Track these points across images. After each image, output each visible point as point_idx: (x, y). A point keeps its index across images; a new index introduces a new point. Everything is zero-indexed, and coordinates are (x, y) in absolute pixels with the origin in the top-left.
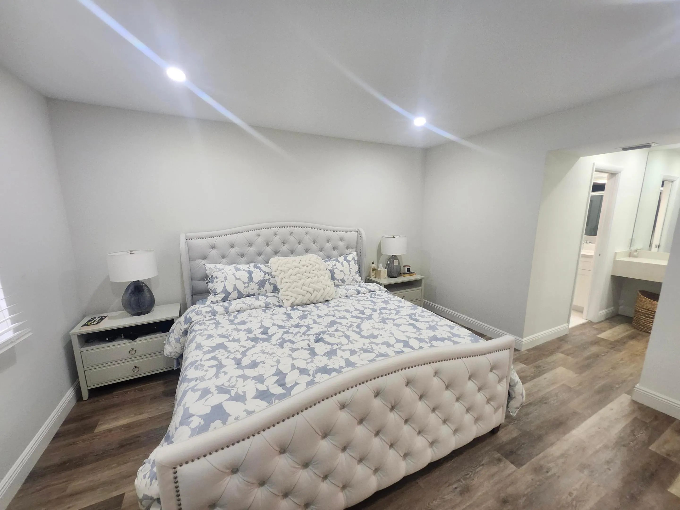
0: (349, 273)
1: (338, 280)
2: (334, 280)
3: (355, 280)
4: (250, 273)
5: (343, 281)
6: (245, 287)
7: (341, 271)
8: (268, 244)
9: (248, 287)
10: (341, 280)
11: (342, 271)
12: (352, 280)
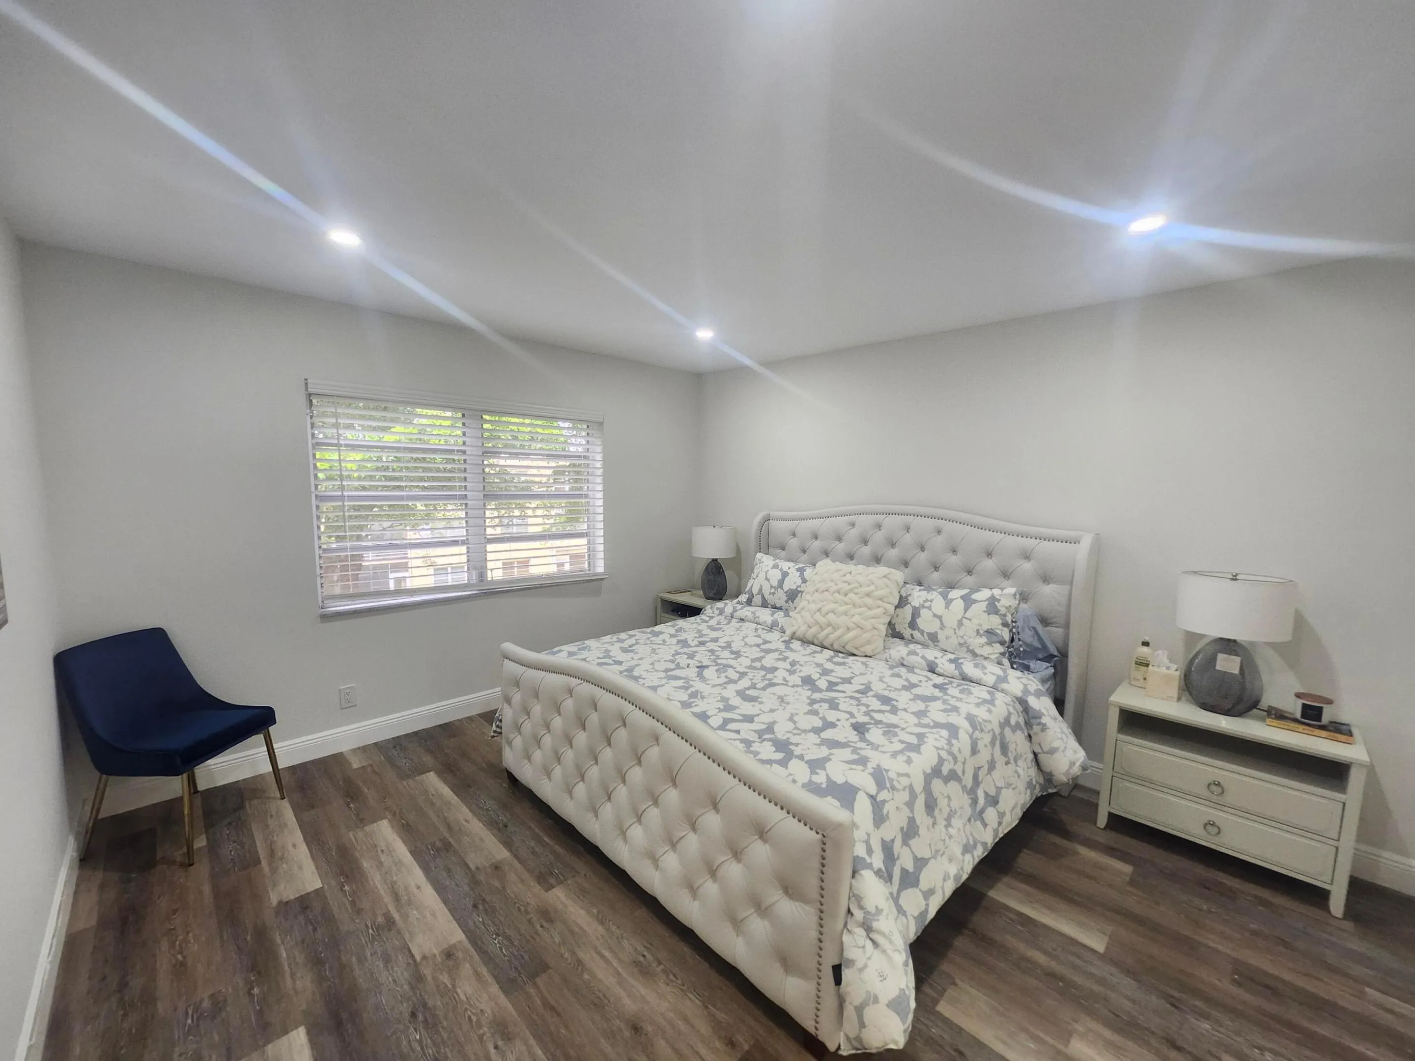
0: (955, 625)
1: (922, 632)
2: (913, 629)
3: (968, 647)
4: (785, 575)
5: (933, 637)
6: (770, 593)
7: (935, 615)
8: (865, 542)
9: (774, 594)
10: (929, 634)
11: (940, 618)
12: (960, 644)
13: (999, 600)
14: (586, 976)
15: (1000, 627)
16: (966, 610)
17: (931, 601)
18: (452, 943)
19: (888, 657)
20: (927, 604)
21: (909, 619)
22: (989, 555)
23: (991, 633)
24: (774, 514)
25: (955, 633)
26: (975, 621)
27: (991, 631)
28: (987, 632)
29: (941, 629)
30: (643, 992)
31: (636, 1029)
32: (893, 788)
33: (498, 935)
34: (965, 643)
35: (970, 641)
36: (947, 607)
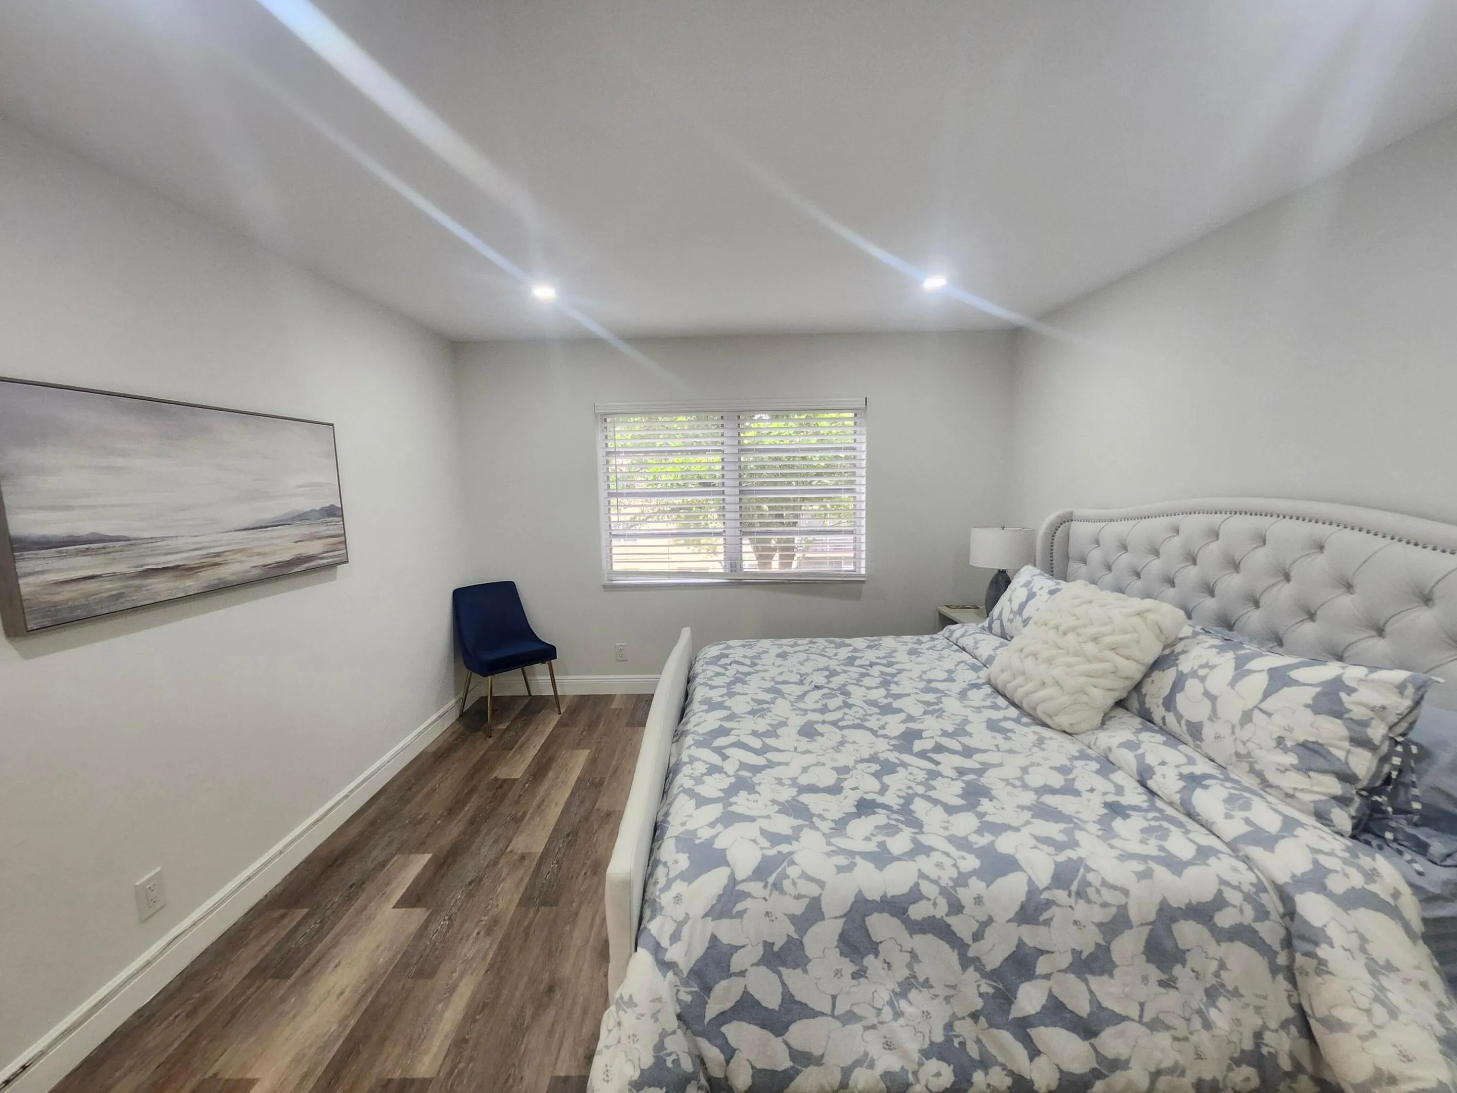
0: (1236, 717)
1: (1179, 717)
2: (1168, 709)
3: (1251, 765)
5: (1195, 730)
6: (1009, 620)
7: (1207, 694)
9: (1012, 620)
10: (1189, 724)
11: (1213, 699)
12: (1237, 755)
13: (1351, 691)
14: (568, 928)
15: (1346, 744)
16: (1267, 694)
17: (1213, 667)
18: (533, 851)
19: (1092, 743)
20: (1202, 672)
21: (1167, 691)
22: (1427, 600)
23: (1316, 752)
24: (1078, 512)
25: (1233, 733)
26: (1280, 720)
27: (1316, 747)
28: (1304, 745)
29: (1210, 719)
30: (585, 967)
31: (551, 989)
32: (777, 887)
33: (557, 862)
34: (1249, 755)
35: (1257, 753)
36: (1233, 683)
